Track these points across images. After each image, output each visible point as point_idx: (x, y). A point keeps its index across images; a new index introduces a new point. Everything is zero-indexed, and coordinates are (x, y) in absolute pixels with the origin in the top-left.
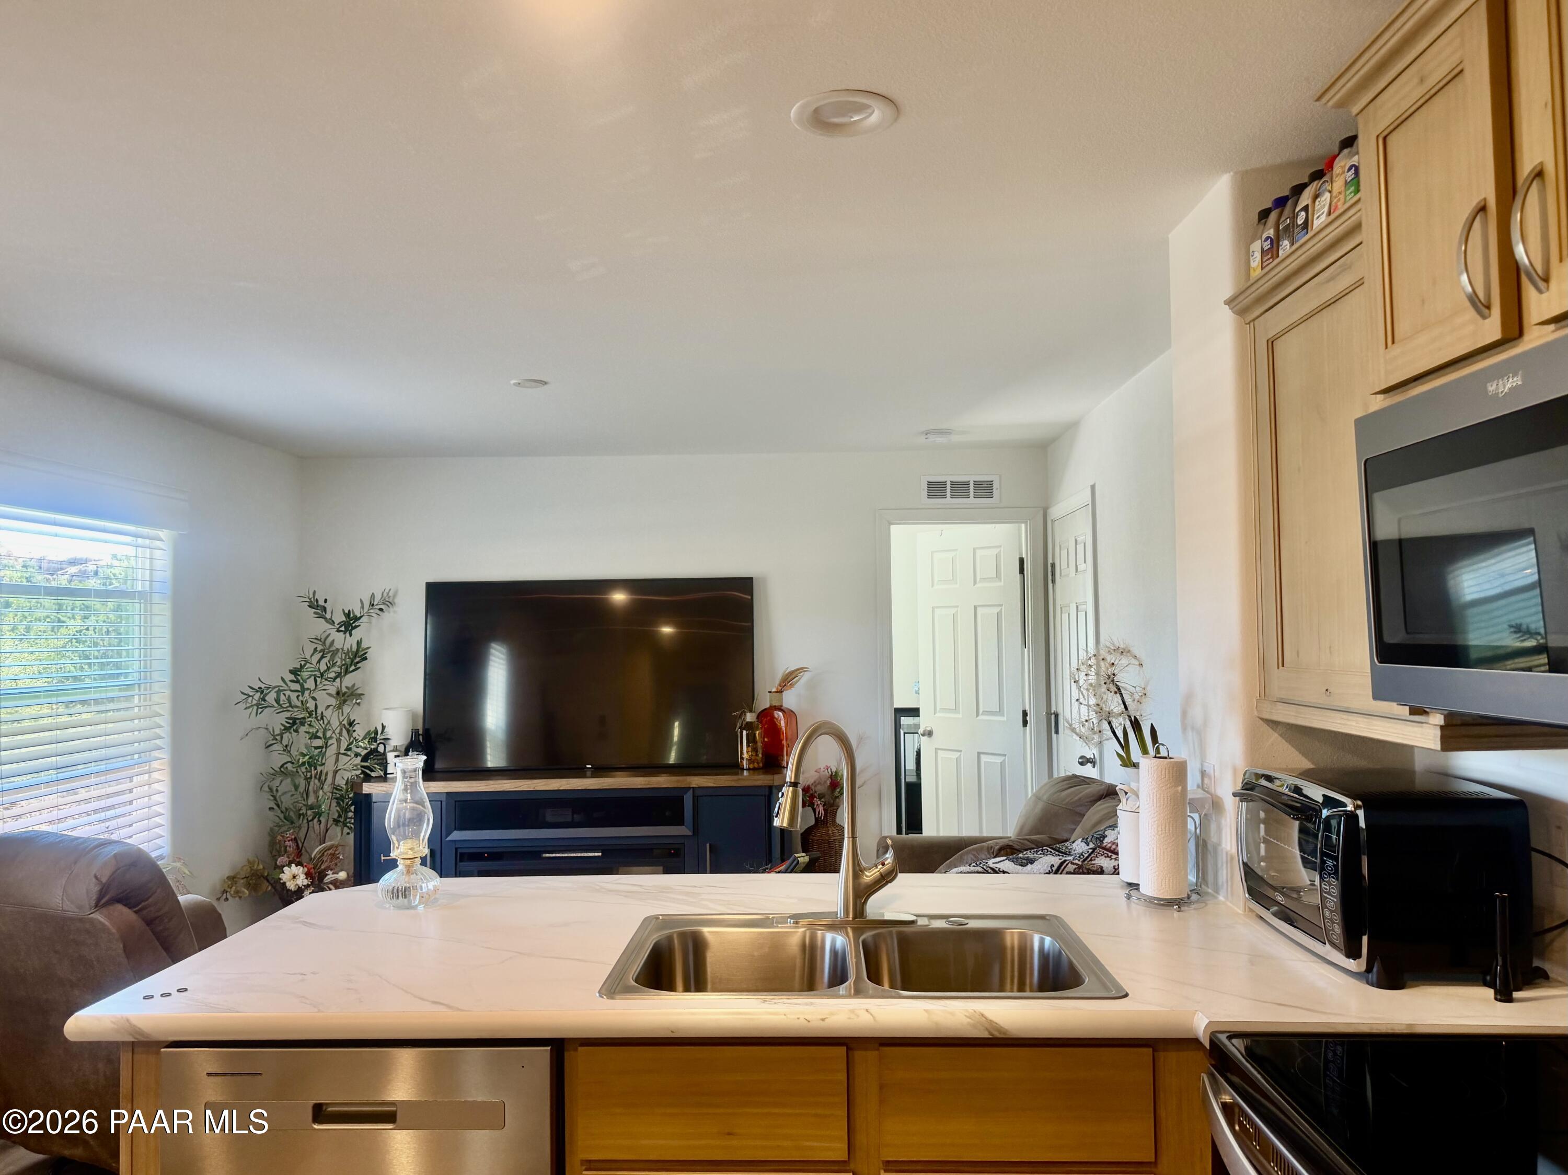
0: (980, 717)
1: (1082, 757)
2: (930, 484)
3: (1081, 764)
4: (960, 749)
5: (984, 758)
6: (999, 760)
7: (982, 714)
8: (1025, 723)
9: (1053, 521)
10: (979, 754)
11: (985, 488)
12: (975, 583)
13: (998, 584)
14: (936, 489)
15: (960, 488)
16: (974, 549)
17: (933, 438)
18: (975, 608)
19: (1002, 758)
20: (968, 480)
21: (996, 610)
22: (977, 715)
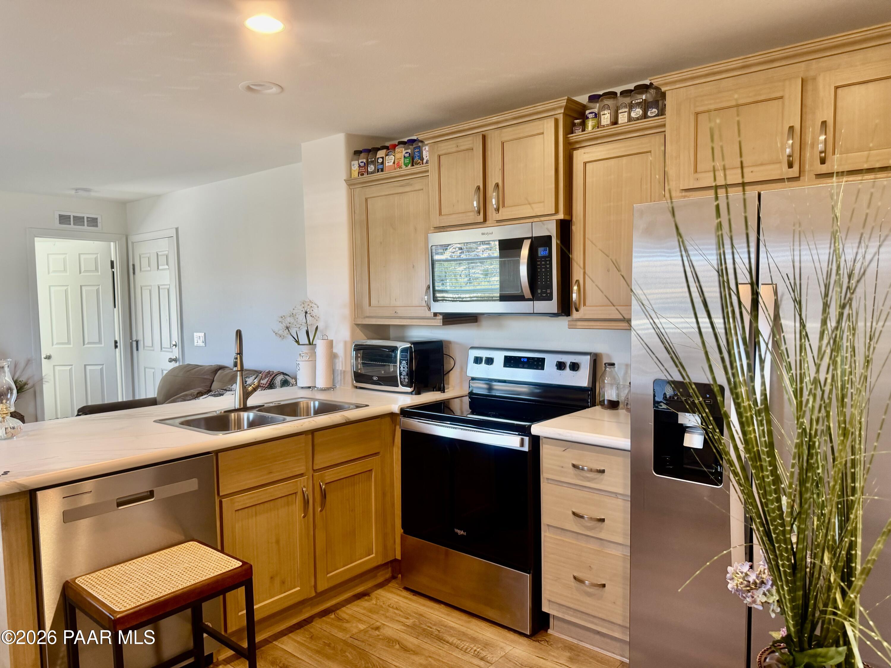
0: (85, 346)
1: (170, 359)
2: (61, 216)
3: (170, 362)
4: (71, 364)
5: (88, 368)
6: (99, 367)
7: (87, 344)
8: (116, 347)
9: (133, 243)
10: (85, 365)
11: (93, 222)
12: (80, 273)
13: (97, 274)
14: (64, 219)
15: (79, 220)
16: (79, 254)
17: (81, 193)
18: (81, 286)
19: (101, 367)
20: (83, 216)
21: (95, 288)
22: (84, 344)
